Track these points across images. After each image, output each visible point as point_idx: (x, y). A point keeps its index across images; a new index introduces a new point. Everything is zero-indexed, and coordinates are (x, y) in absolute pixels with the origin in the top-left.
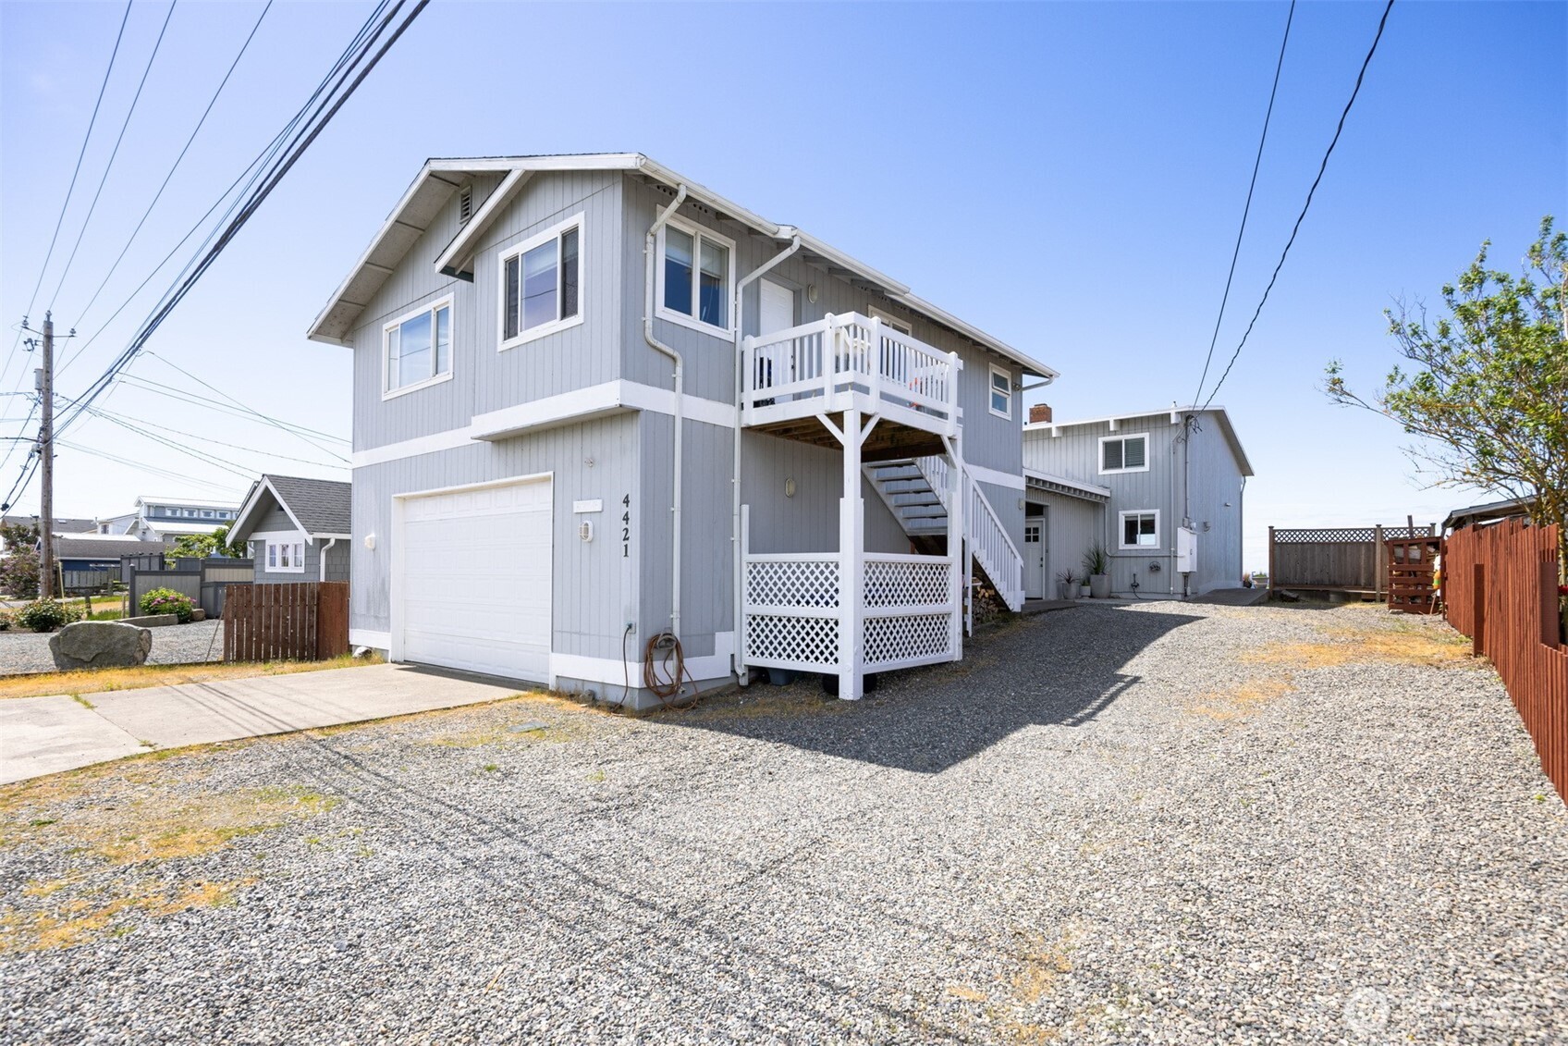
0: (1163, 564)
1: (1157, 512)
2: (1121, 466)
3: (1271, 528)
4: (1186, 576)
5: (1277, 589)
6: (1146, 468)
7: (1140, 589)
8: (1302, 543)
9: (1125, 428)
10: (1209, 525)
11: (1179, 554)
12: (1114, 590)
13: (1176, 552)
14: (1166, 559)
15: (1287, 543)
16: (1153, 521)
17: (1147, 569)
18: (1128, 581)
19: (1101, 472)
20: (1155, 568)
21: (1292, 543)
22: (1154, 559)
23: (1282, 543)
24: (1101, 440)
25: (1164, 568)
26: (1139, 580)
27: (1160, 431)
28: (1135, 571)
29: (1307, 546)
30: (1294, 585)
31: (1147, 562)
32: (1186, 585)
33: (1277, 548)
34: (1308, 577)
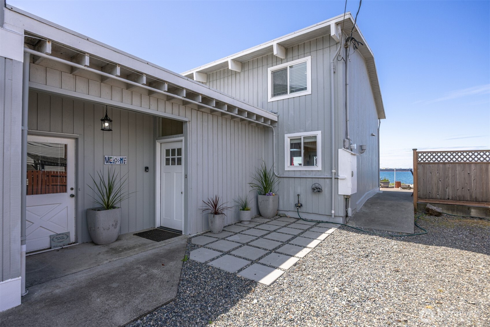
0: (325, 185)
1: (319, 134)
2: (286, 93)
3: (415, 150)
4: (347, 198)
5: (421, 201)
6: (309, 91)
7: (303, 209)
8: (444, 163)
9: (290, 55)
10: (364, 148)
11: (341, 175)
12: (281, 208)
13: (337, 174)
14: (328, 180)
15: (429, 163)
16: (315, 143)
17: (310, 190)
18: (293, 201)
19: (270, 99)
20: (317, 190)
21: (434, 163)
22: (316, 181)
23: (424, 163)
24: (270, 69)
25: (326, 190)
26: (302, 201)
27: (320, 52)
28: (299, 191)
29: (448, 165)
30: (436, 199)
31: (309, 184)
32: (346, 207)
33: (420, 167)
34: (450, 192)
